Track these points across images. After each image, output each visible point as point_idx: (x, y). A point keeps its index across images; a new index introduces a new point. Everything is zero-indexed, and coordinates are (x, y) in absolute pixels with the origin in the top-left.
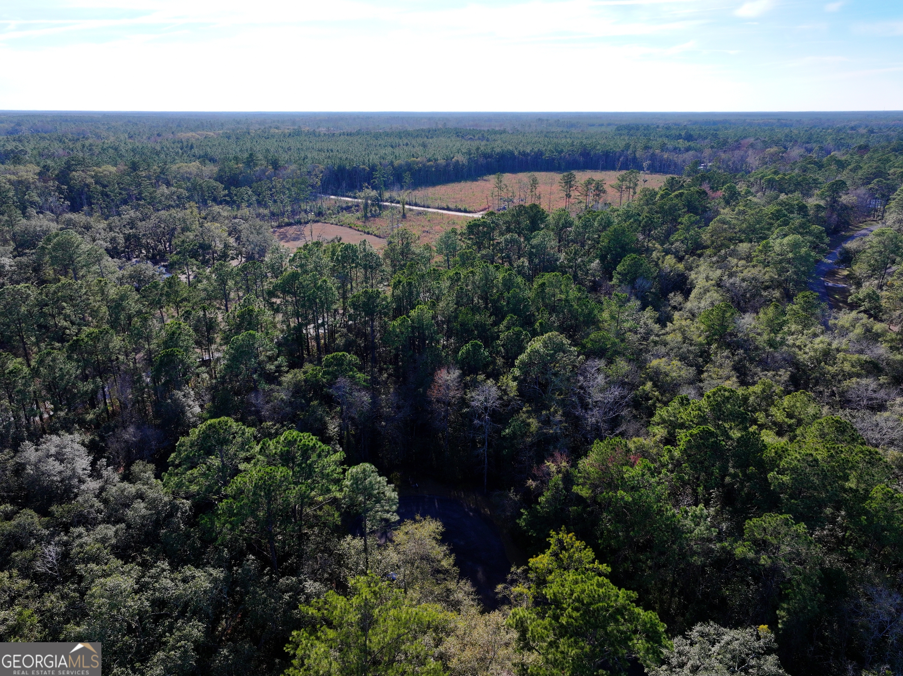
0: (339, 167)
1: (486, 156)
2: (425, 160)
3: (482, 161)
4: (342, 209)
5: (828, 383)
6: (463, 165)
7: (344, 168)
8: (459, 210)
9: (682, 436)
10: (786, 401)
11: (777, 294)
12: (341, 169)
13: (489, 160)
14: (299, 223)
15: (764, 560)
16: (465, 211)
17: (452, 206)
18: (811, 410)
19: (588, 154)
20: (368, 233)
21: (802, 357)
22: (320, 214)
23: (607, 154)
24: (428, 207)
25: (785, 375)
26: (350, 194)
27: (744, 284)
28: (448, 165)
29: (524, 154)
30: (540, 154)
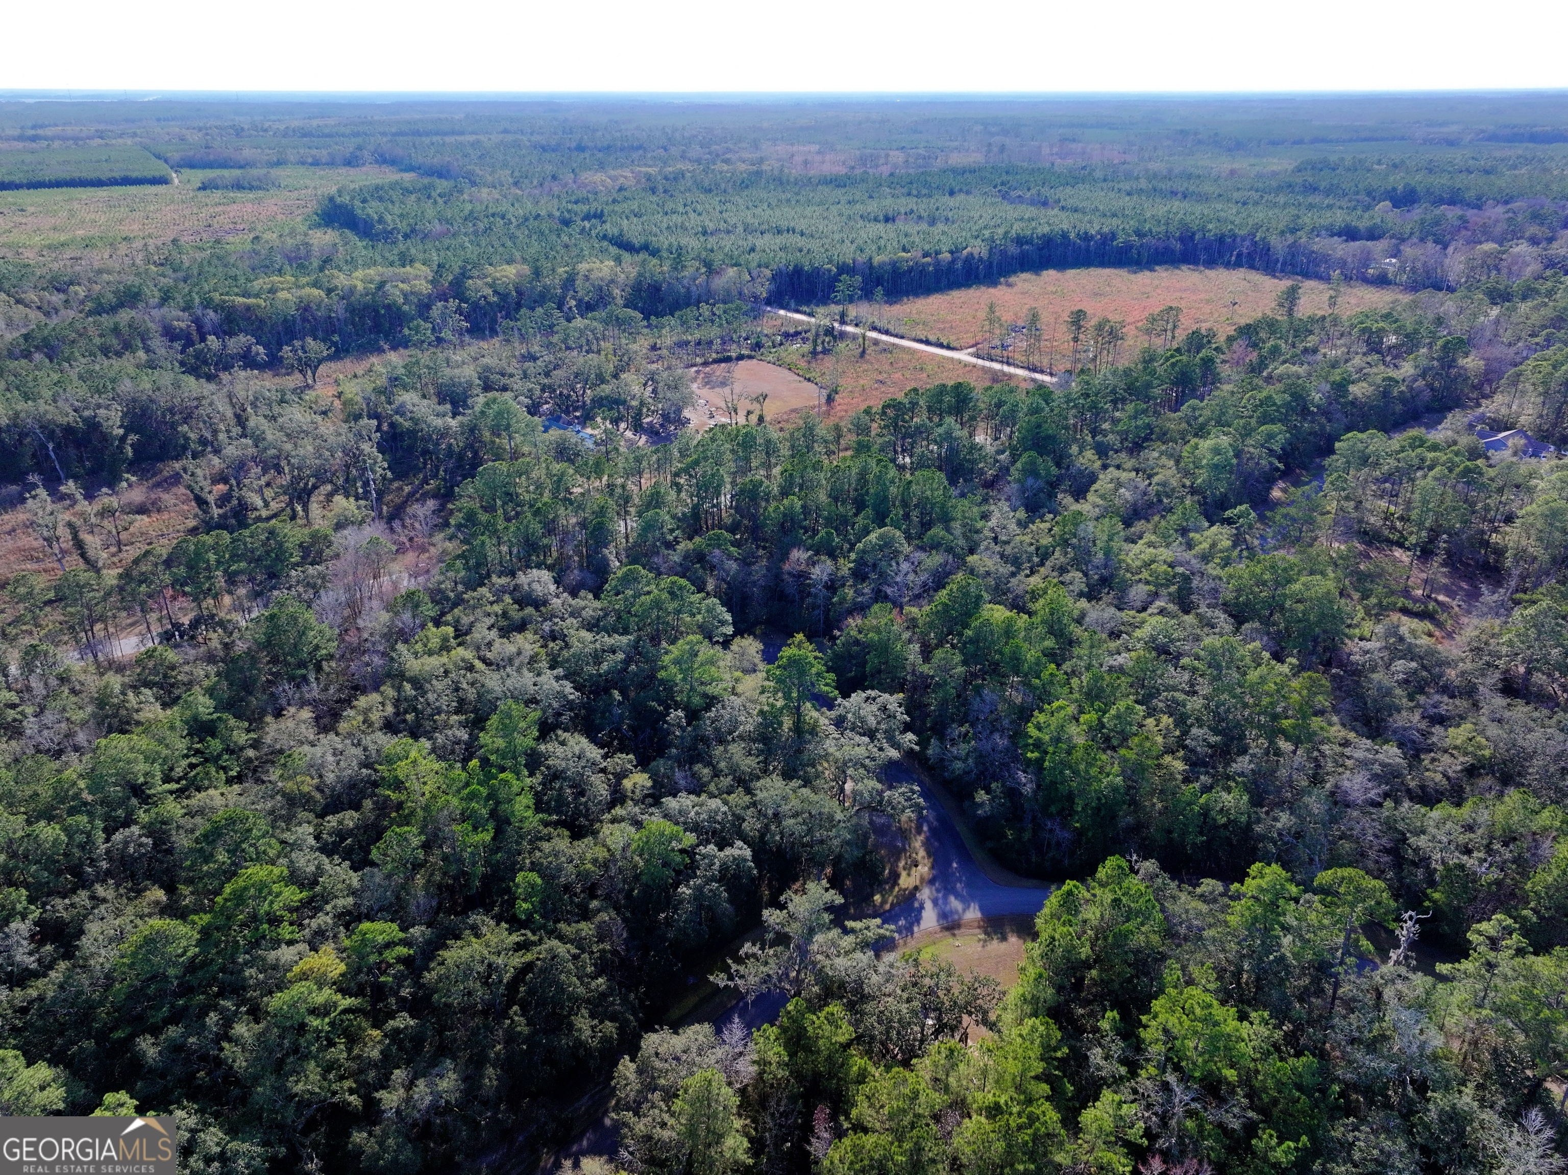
0: (796, 266)
1: (1020, 241)
2: (920, 254)
3: (1013, 250)
4: (787, 335)
6: (981, 259)
7: (802, 269)
8: (941, 345)
12: (798, 271)
13: (1026, 247)
14: (728, 360)
16: (947, 345)
17: (932, 338)
20: (809, 380)
22: (758, 346)
24: (902, 337)
26: (805, 308)
28: (954, 261)
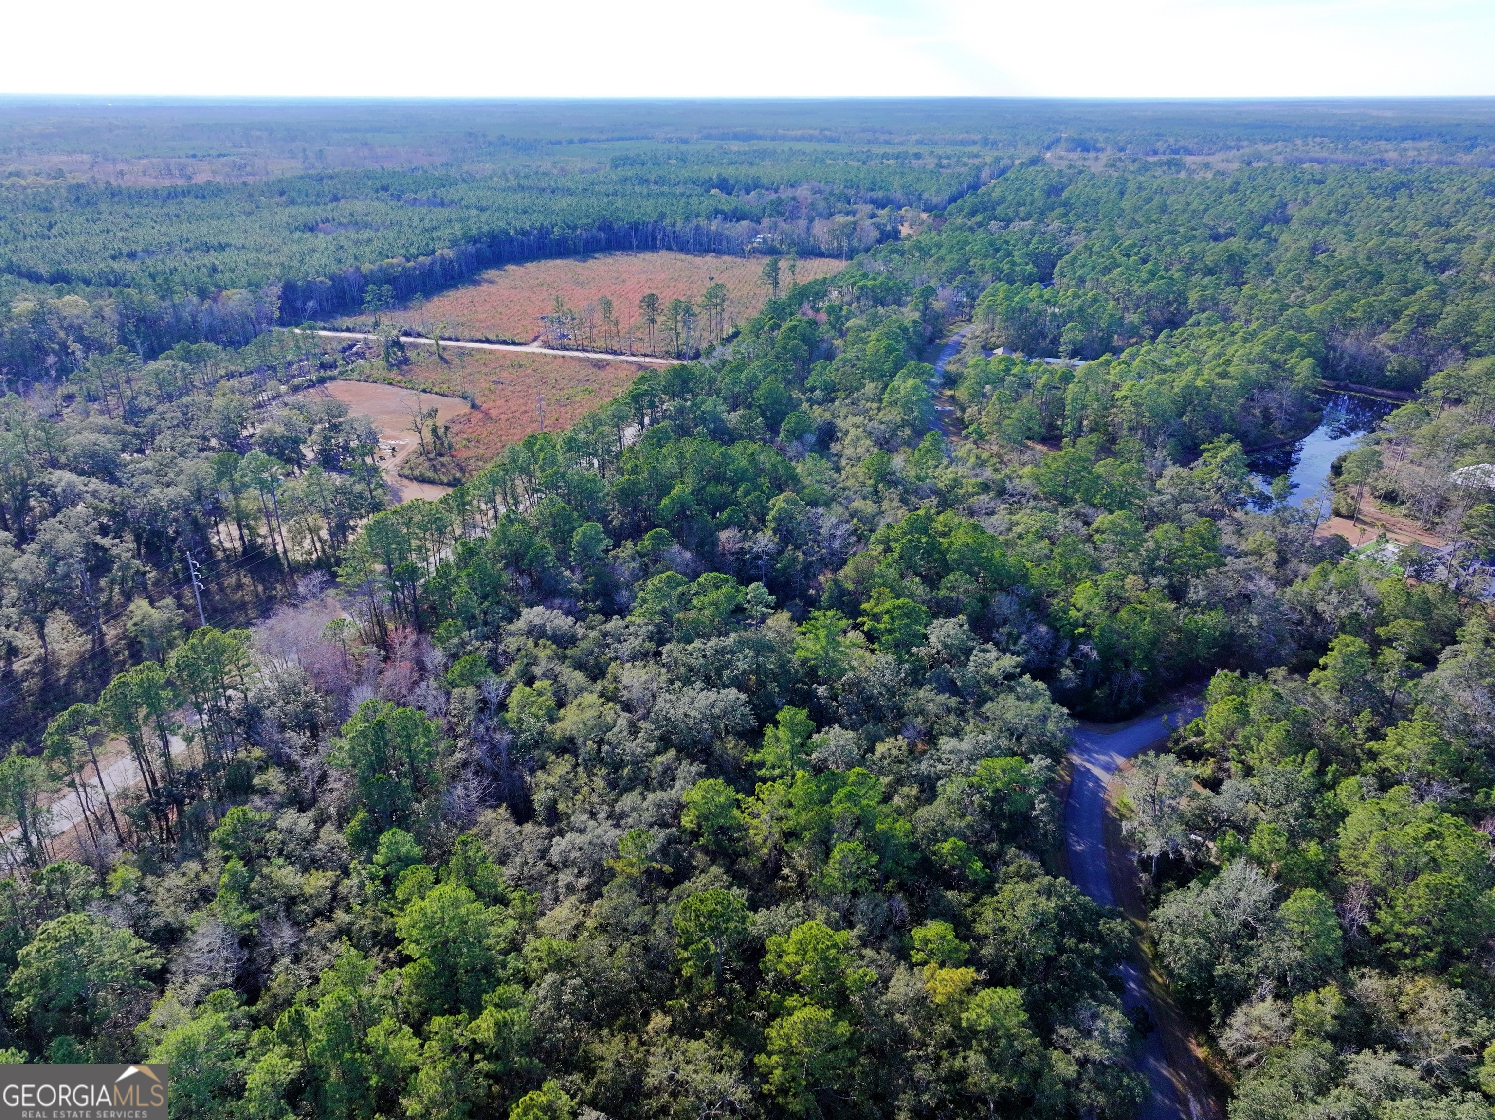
2: (403, 259)
5: (961, 503)
6: (451, 260)
7: (295, 284)
9: (897, 547)
10: (941, 518)
11: (908, 431)
15: (953, 595)
16: (514, 343)
18: (956, 521)
19: (610, 227)
20: (425, 391)
21: (941, 485)
23: (635, 227)
24: (460, 340)
25: (935, 500)
27: (883, 427)
29: (524, 233)
30: (545, 233)
